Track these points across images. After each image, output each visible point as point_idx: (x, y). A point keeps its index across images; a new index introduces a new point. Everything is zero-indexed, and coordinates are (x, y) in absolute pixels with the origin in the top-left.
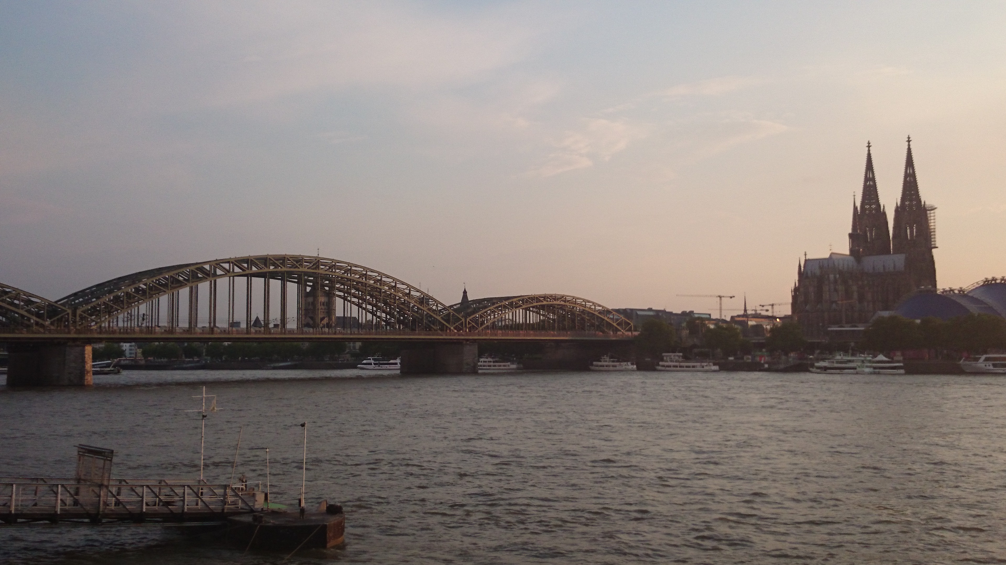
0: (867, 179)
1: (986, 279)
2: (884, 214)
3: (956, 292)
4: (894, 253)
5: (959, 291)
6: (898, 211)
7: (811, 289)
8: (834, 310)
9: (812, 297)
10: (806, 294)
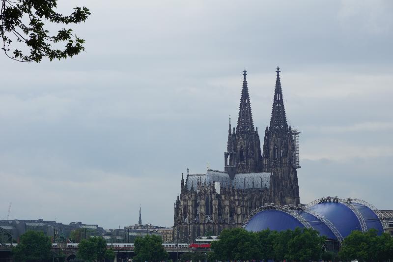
2: (257, 136)
6: (268, 134)
7: (190, 203)
8: (209, 223)
9: (191, 210)
10: (185, 207)
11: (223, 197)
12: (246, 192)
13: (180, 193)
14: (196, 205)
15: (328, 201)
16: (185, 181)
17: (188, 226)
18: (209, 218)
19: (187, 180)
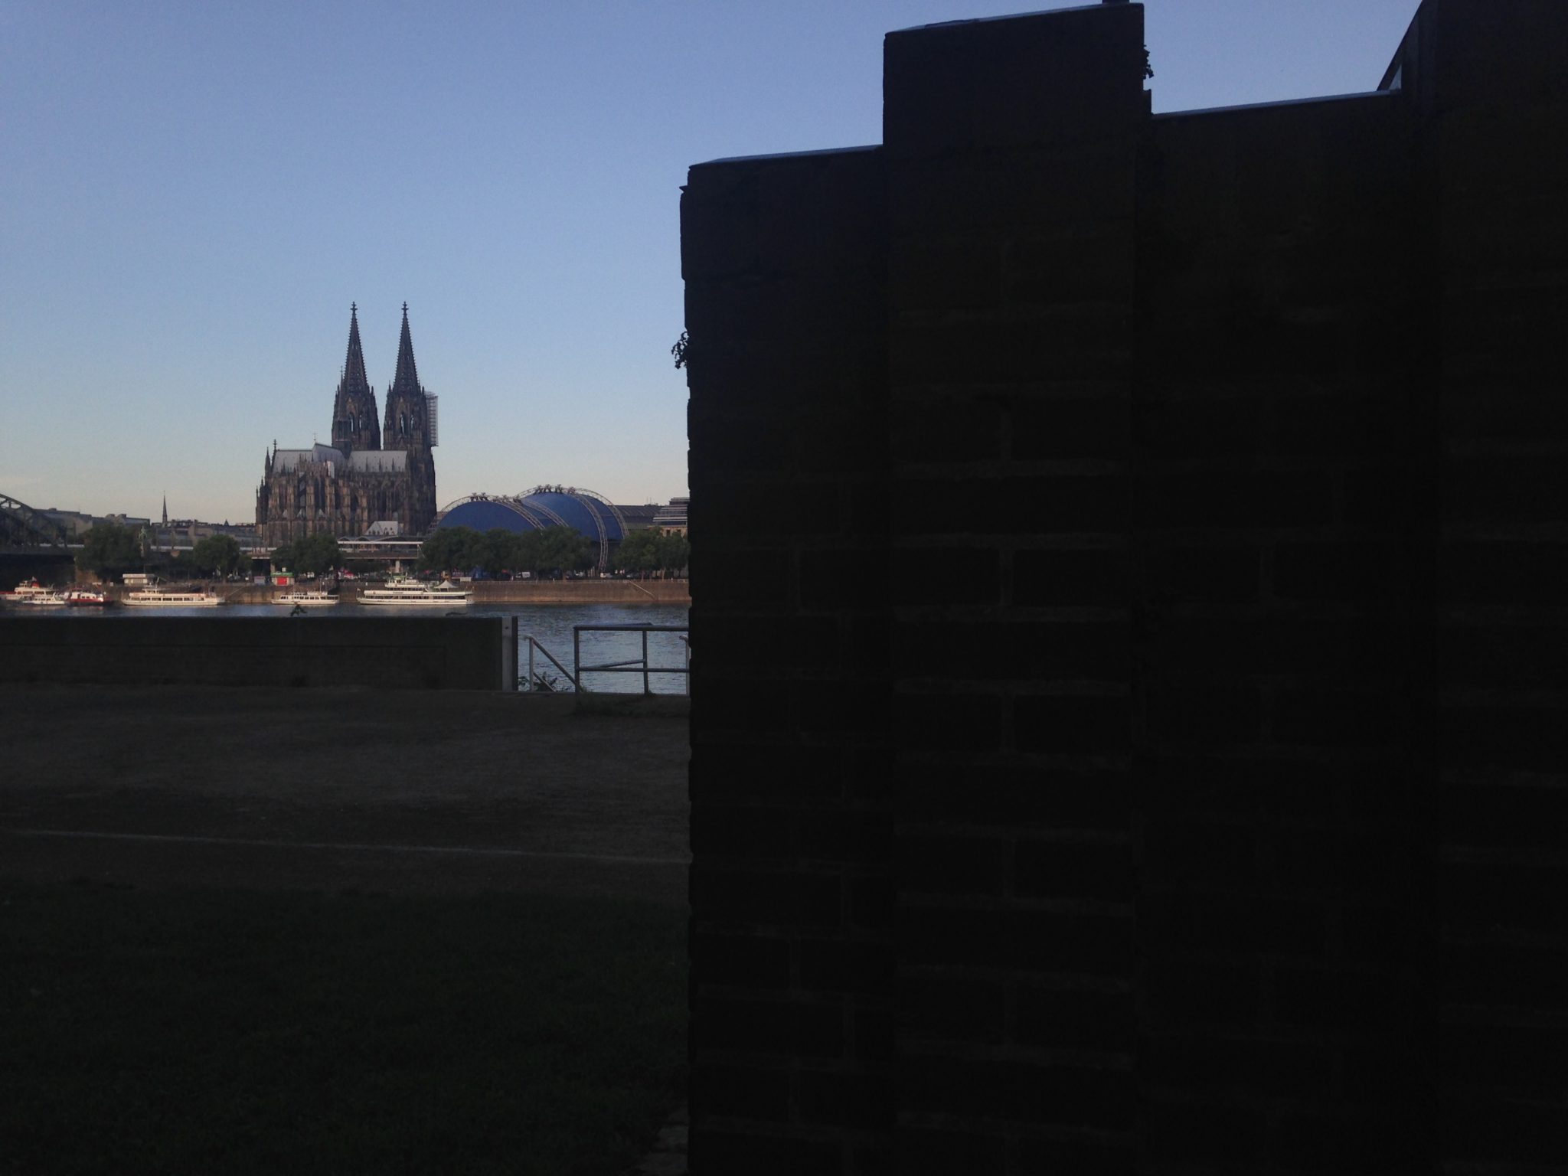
1: (538, 486)
2: (373, 398)
4: (385, 449)
6: (392, 395)
7: (290, 490)
8: (322, 518)
9: (292, 501)
10: (283, 497)
11: (341, 482)
12: (384, 477)
13: (264, 476)
14: (301, 494)
15: (547, 491)
16: (271, 458)
17: (289, 524)
18: (320, 511)
19: (274, 457)
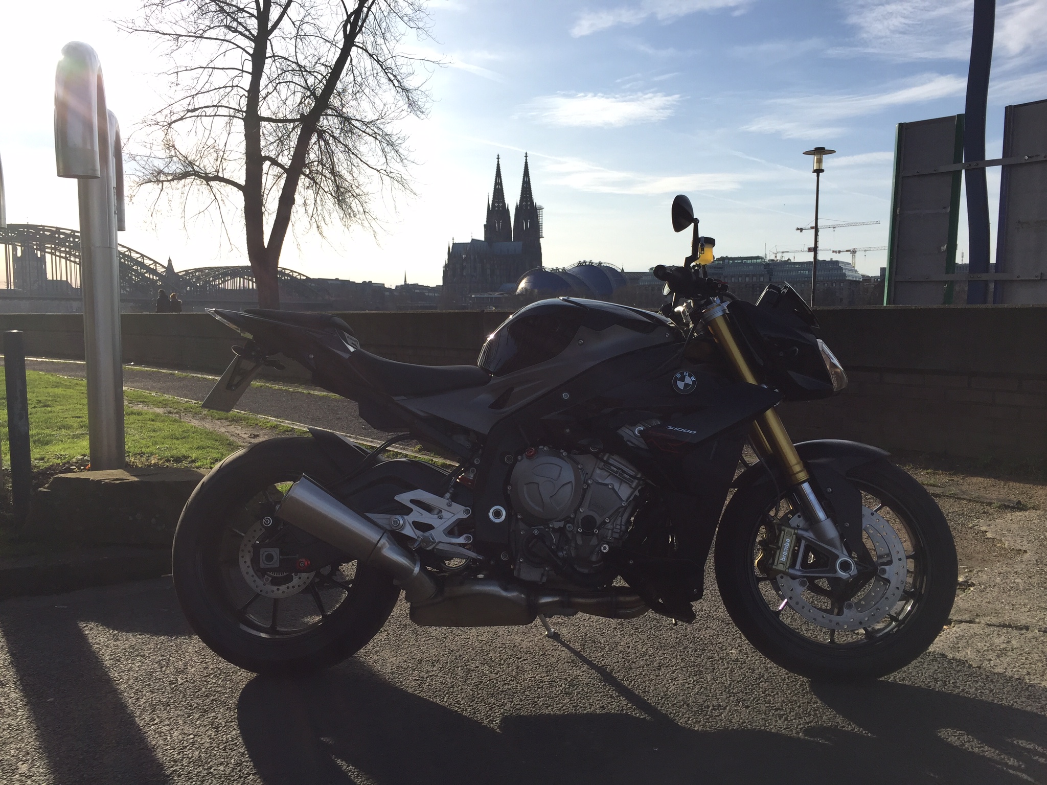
0: (496, 184)
1: (580, 262)
2: (508, 210)
3: (560, 270)
4: (514, 240)
5: (562, 270)
6: (518, 209)
13: (447, 258)
